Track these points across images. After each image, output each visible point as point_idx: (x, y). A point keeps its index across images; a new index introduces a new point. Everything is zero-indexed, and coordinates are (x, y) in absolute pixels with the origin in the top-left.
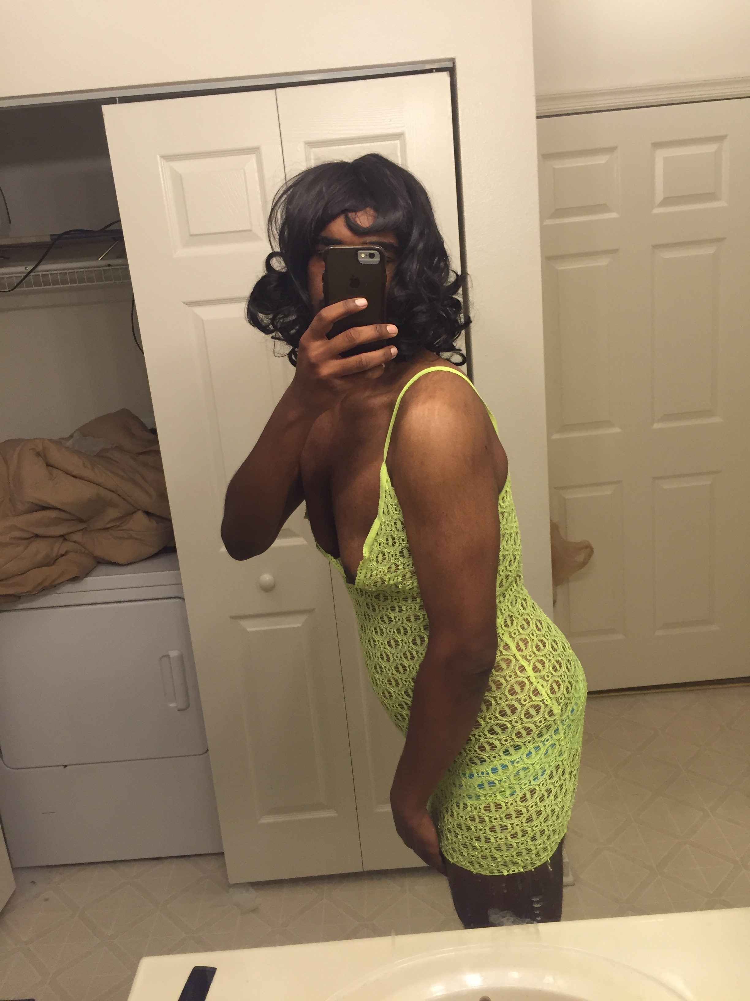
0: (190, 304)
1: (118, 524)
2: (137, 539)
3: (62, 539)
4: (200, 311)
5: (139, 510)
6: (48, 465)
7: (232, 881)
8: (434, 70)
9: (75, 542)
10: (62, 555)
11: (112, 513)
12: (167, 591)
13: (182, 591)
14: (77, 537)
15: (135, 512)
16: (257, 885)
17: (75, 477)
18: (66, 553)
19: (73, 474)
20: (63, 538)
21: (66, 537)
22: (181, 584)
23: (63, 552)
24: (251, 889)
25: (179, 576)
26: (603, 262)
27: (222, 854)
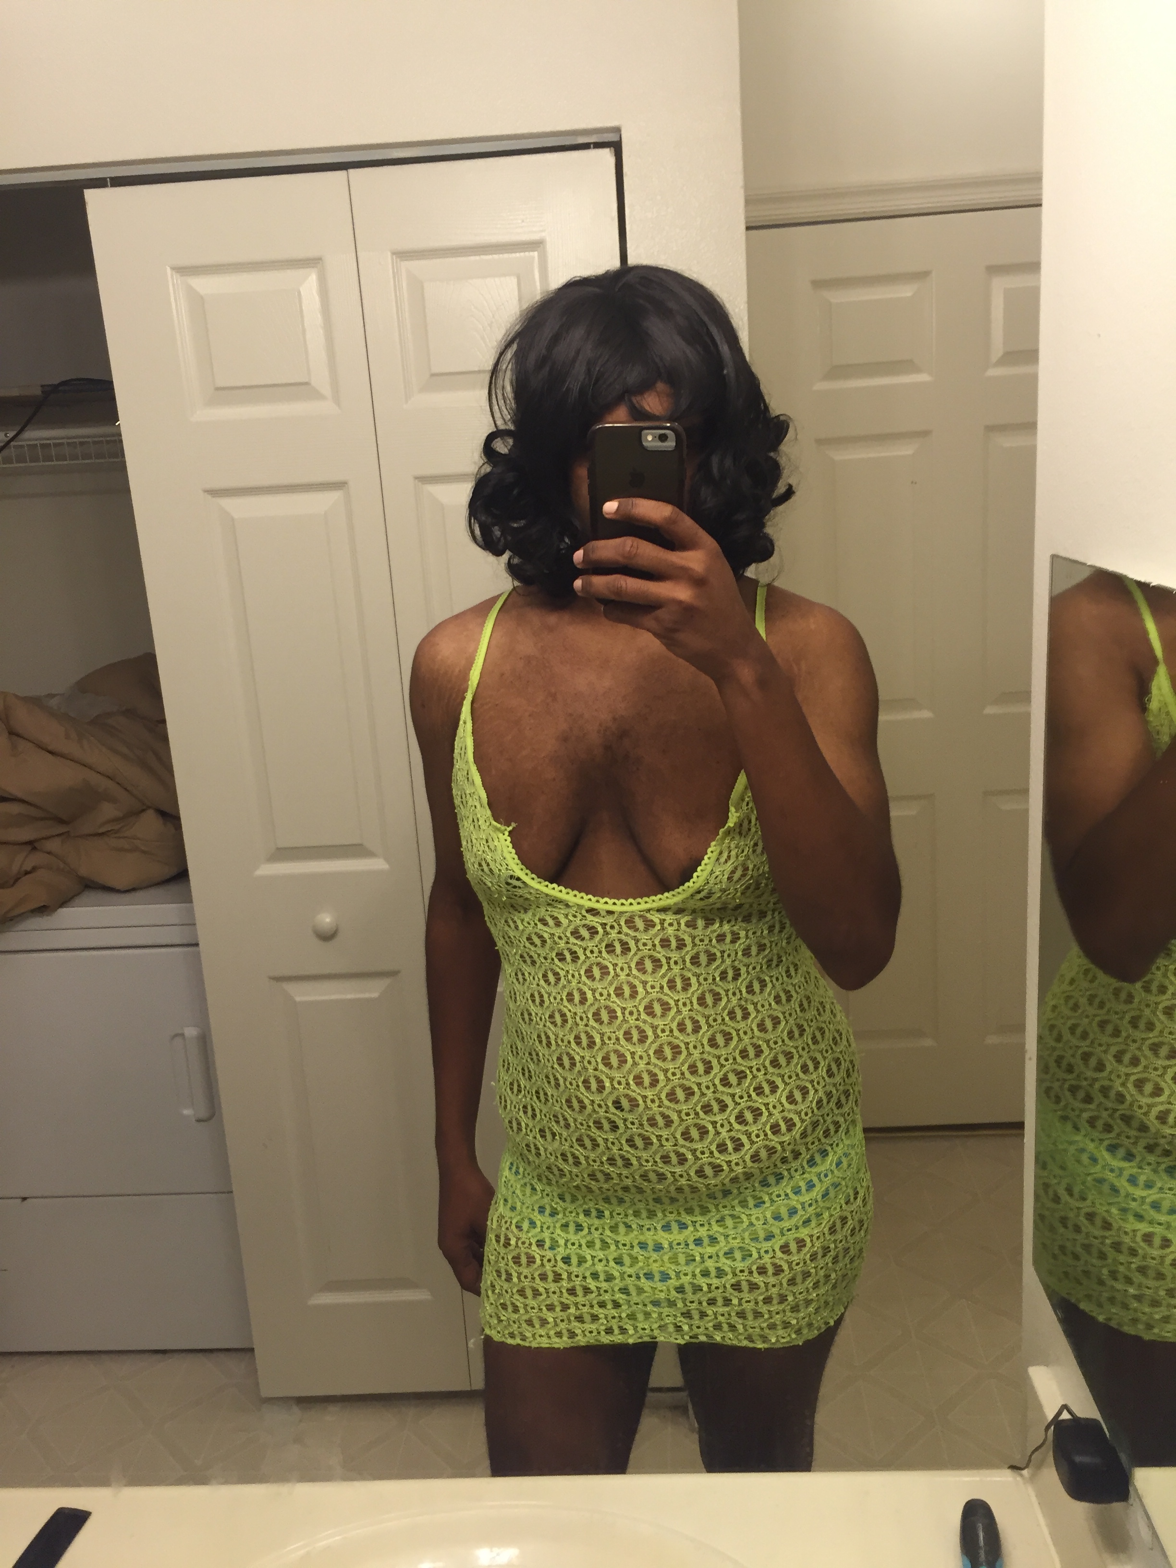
0: (215, 493)
1: (116, 827)
2: (143, 852)
3: (29, 848)
4: (230, 504)
5: (149, 807)
6: (13, 733)
7: (265, 1392)
8: (592, 146)
9: (49, 853)
10: (27, 873)
11: (108, 811)
12: (175, 935)
13: (196, 936)
14: (54, 845)
15: (143, 811)
16: (306, 1402)
17: (51, 752)
18: (34, 869)
19: (50, 748)
20: (32, 845)
21: (36, 845)
22: (194, 924)
23: (29, 869)
24: (296, 1409)
25: (191, 912)
26: (905, 450)
27: (252, 1350)
